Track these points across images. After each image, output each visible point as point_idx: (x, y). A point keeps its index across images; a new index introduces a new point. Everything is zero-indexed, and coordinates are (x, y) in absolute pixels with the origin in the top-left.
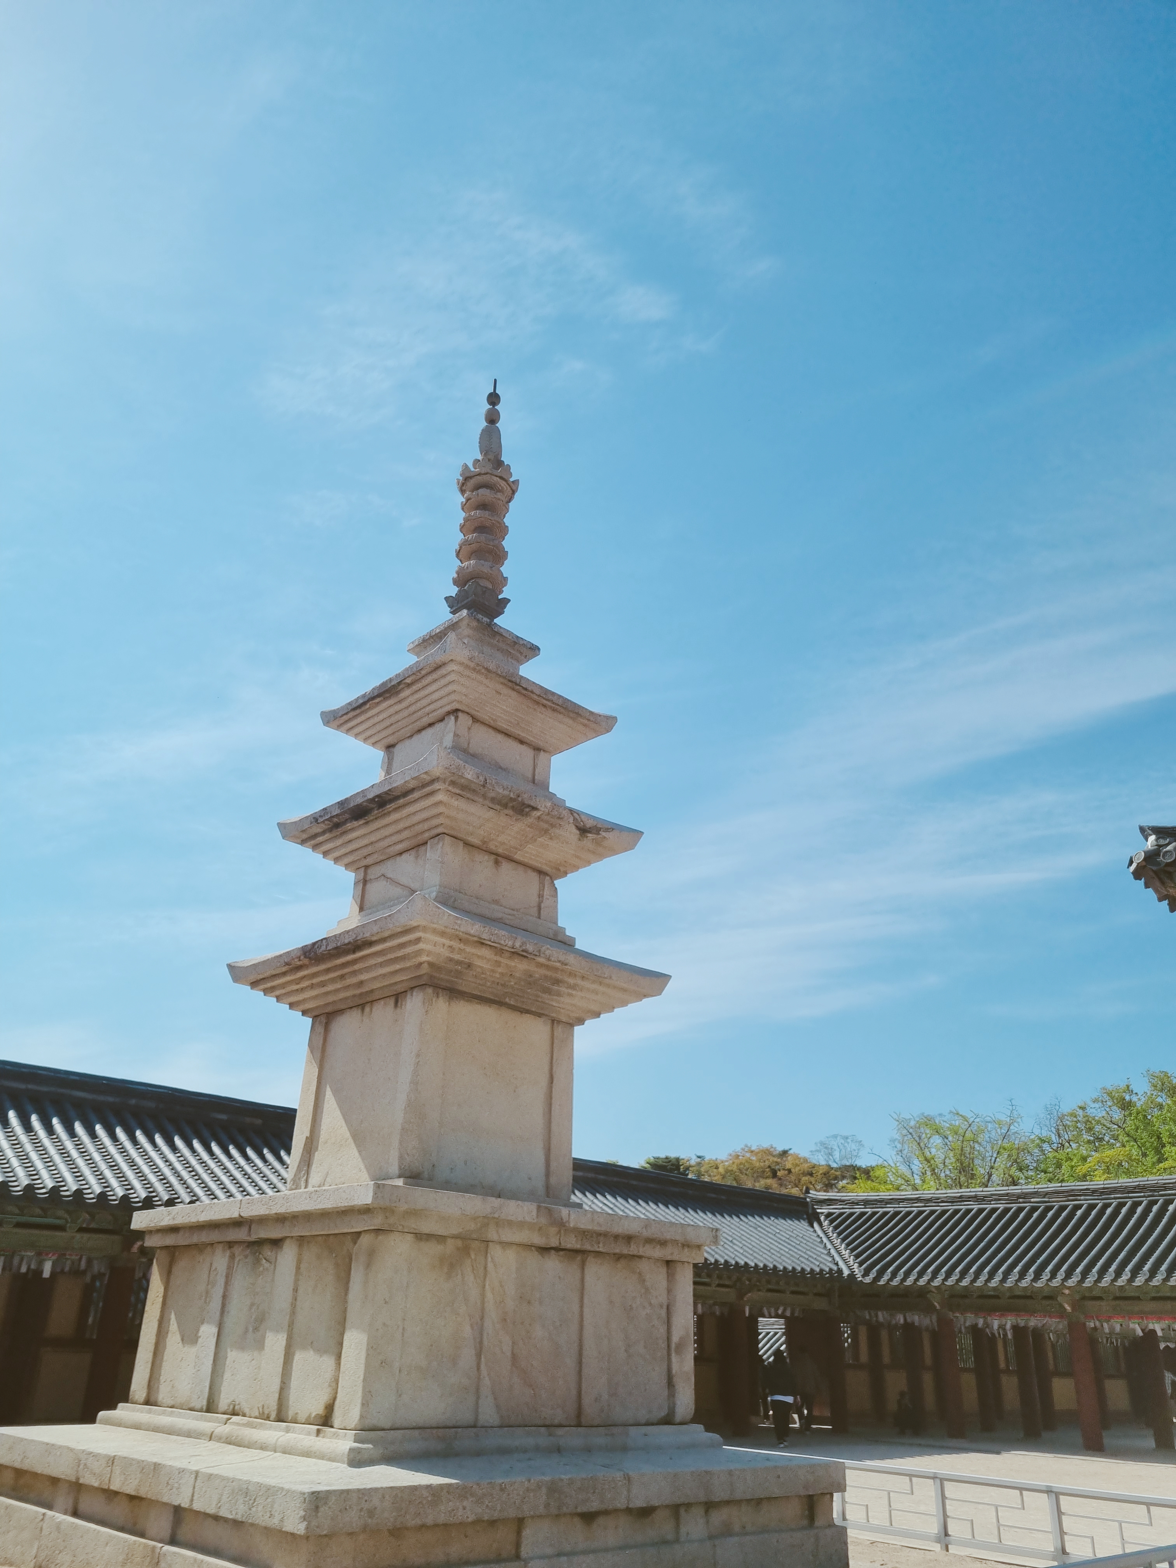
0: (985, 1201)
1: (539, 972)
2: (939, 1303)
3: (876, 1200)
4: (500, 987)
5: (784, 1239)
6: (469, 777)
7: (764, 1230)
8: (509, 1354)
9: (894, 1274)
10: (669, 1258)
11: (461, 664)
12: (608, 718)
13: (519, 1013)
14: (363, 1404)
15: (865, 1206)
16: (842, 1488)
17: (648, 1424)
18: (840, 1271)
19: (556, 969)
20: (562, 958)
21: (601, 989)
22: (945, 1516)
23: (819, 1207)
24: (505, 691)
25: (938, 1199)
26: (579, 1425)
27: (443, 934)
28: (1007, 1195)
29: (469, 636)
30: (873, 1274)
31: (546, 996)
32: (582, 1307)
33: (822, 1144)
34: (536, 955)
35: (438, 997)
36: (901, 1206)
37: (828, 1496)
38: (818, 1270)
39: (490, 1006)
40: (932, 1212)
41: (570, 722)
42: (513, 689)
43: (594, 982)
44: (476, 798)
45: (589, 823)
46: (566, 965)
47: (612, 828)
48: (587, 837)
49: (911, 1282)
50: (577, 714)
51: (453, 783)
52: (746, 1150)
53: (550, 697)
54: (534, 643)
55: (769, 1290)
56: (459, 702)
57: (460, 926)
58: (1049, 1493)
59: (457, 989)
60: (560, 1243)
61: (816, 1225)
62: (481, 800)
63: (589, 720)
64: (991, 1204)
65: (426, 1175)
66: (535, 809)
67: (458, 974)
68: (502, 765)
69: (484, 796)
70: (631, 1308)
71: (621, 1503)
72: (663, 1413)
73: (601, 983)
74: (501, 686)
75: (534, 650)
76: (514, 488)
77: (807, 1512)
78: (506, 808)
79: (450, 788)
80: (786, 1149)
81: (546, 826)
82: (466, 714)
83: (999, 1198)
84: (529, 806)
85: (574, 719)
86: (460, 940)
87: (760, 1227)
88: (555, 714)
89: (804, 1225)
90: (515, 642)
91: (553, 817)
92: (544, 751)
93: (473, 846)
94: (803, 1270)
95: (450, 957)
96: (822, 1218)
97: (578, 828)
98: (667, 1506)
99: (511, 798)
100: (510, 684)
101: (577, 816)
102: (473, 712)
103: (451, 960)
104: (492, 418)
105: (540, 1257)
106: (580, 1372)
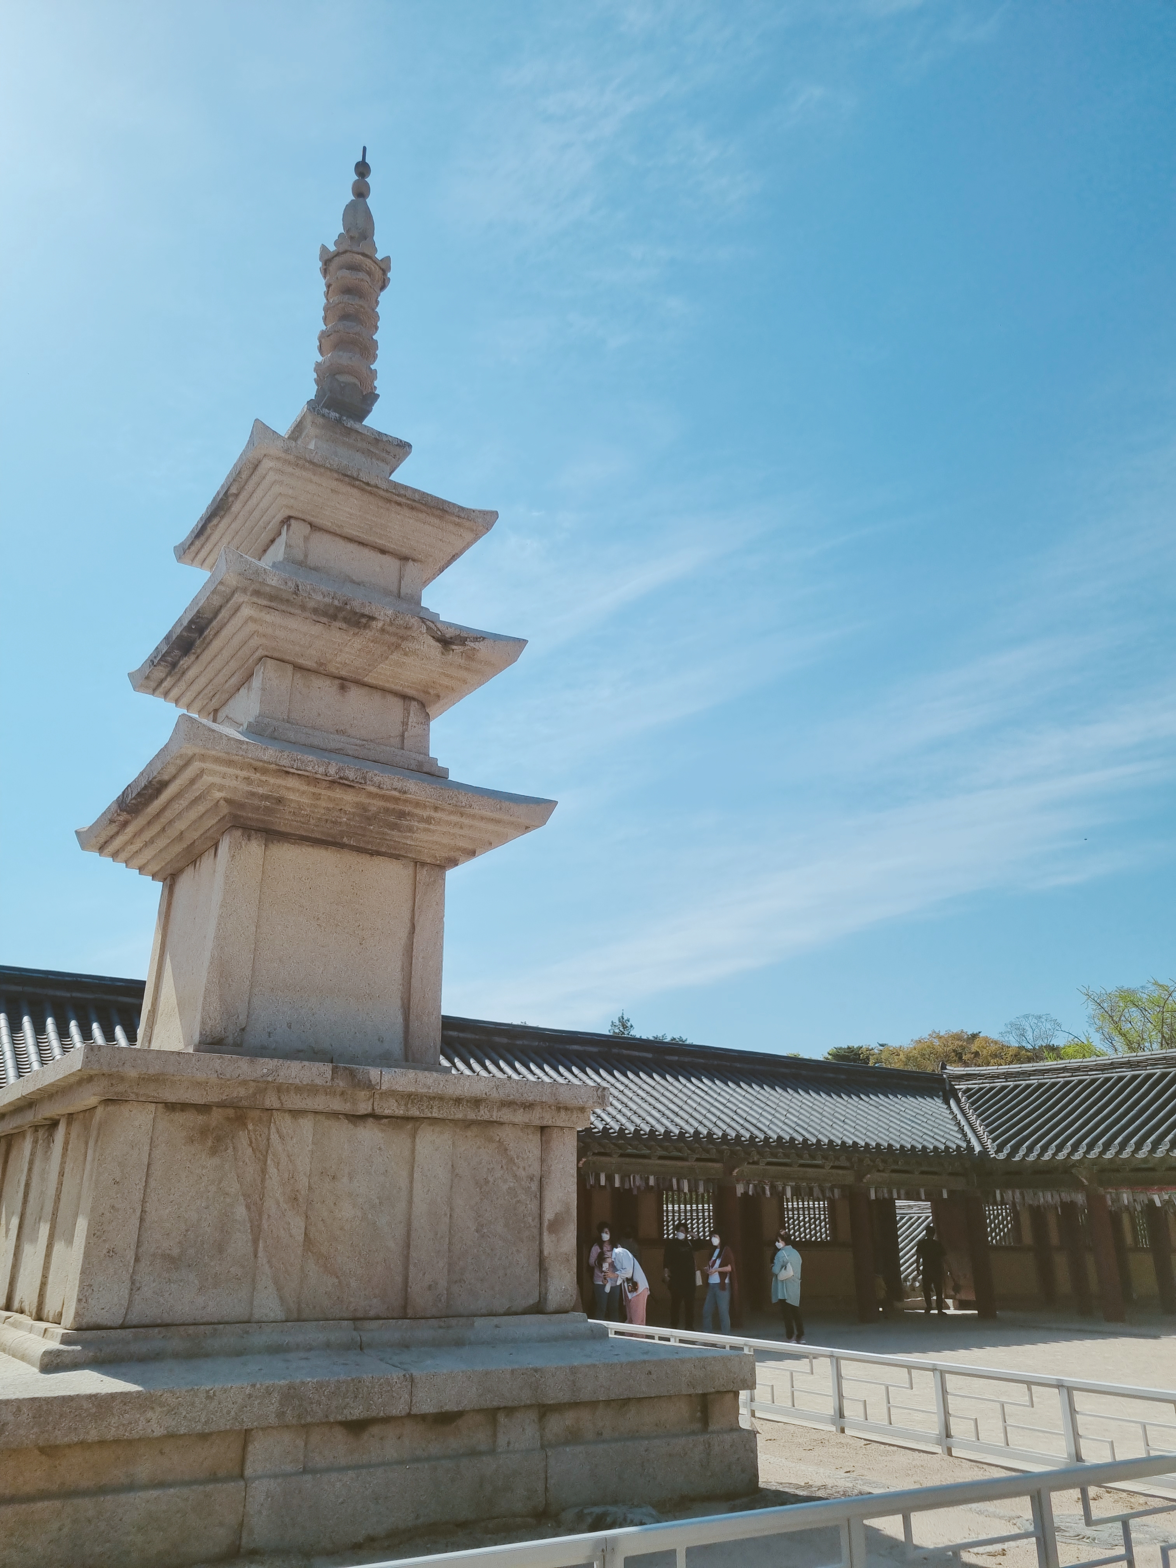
0: (1139, 1066)
1: (376, 804)
2: (1086, 1179)
3: (1018, 1072)
4: (328, 825)
5: (908, 1117)
6: (274, 583)
7: (887, 1108)
8: (301, 1238)
9: (1030, 1149)
10: (545, 1123)
11: (278, 459)
12: (484, 513)
13: (368, 856)
14: (79, 1300)
15: (1006, 1079)
16: (751, 1385)
17: (508, 1313)
18: (970, 1148)
19: (396, 800)
20: (399, 785)
21: (466, 821)
22: (947, 1413)
23: (958, 1083)
24: (345, 489)
25: (1086, 1068)
26: (405, 1318)
27: (230, 763)
28: (1165, 1058)
29: (316, 437)
30: (1007, 1150)
31: (395, 833)
32: (411, 1182)
33: (1012, 1024)
34: (361, 783)
35: (249, 840)
36: (1045, 1077)
37: (732, 1395)
38: (943, 1147)
39: (327, 849)
40: (1080, 1082)
41: (437, 521)
42: (354, 486)
43: (451, 813)
44: (292, 610)
45: (449, 633)
46: (405, 792)
47: (480, 637)
48: (453, 650)
49: (1049, 1156)
50: (443, 510)
51: (257, 593)
52: (933, 1036)
53: (402, 492)
54: (402, 439)
55: (893, 1171)
56: (287, 507)
57: (246, 751)
58: (1060, 1388)
59: (273, 830)
60: (373, 1109)
61: (952, 1103)
62: (298, 612)
63: (459, 517)
64: (1146, 1070)
65: (230, 1040)
66: (372, 618)
67: (268, 811)
68: (354, 578)
69: (303, 608)
70: (487, 1182)
71: (399, 1408)
72: (532, 1300)
73: (462, 815)
74: (336, 483)
75: (404, 448)
76: (383, 266)
77: (699, 1414)
78: (335, 620)
79: (255, 599)
80: (975, 1033)
81: (393, 639)
82: (302, 521)
83: (1155, 1062)
84: (363, 615)
85: (441, 518)
86: (255, 769)
87: (882, 1105)
88: (414, 513)
89: (939, 1102)
90: (376, 439)
91: (399, 627)
92: (414, 560)
93: (309, 670)
94: (924, 1148)
95: (251, 791)
96: (960, 1094)
97: (438, 640)
98: (480, 1411)
99: (336, 607)
100: (347, 479)
101: (431, 625)
102: (309, 518)
103: (253, 794)
104: (361, 191)
105: (351, 1126)
106: (407, 1258)
